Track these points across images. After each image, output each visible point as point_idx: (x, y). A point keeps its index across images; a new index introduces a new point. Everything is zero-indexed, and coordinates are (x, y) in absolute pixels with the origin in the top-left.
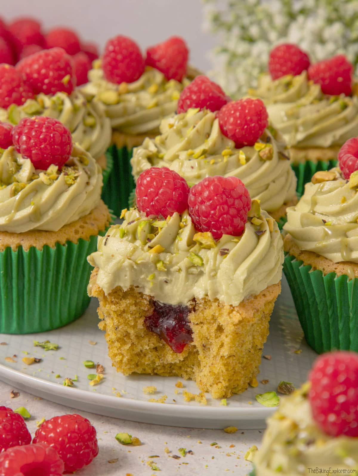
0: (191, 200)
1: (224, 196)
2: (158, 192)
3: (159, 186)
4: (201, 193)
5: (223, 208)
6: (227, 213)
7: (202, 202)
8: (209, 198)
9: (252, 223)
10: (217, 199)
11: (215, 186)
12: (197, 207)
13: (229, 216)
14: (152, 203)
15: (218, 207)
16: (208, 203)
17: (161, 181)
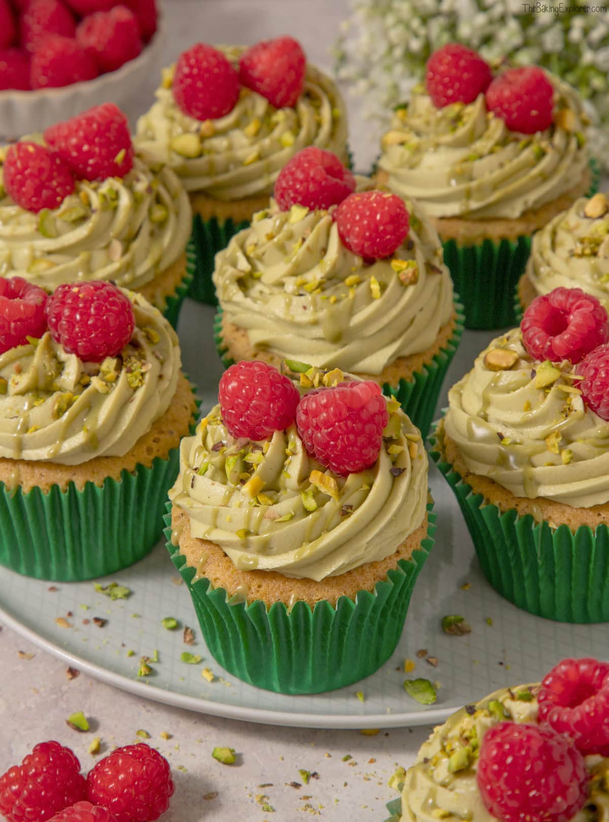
0: (301, 420)
1: (349, 423)
2: (249, 405)
3: (250, 396)
4: (316, 414)
5: (348, 438)
6: (354, 444)
7: (317, 428)
8: (327, 424)
9: (388, 454)
10: (340, 427)
11: (337, 406)
12: (310, 431)
13: (356, 449)
14: (241, 419)
15: (341, 437)
16: (325, 431)
17: (253, 390)
